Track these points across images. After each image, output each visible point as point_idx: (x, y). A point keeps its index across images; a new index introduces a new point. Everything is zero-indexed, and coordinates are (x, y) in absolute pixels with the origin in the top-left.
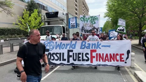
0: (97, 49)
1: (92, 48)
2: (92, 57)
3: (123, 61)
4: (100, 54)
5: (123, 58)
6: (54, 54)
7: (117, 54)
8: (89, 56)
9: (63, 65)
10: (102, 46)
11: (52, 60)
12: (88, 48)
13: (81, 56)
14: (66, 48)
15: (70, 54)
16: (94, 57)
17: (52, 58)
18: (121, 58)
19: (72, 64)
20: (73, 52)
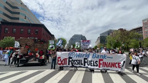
0: (103, 59)
1: (100, 58)
2: (100, 64)
3: (120, 68)
4: (105, 63)
5: (120, 66)
6: (75, 60)
7: (116, 63)
8: (98, 63)
9: (81, 68)
10: (107, 57)
11: (74, 64)
12: (98, 57)
13: (92, 62)
14: (83, 57)
15: (86, 61)
16: (101, 64)
17: (74, 63)
19: (87, 67)
20: (87, 59)
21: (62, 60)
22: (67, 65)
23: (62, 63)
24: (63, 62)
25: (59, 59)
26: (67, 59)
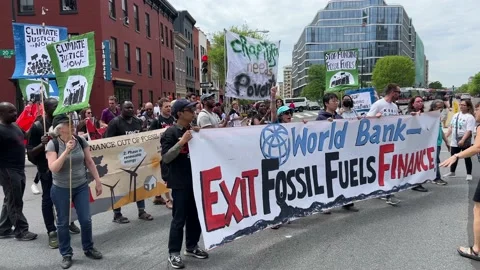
0: (394, 142)
1: (384, 139)
4: (401, 156)
6: (292, 173)
10: (408, 132)
11: (290, 197)
12: (375, 139)
13: (356, 168)
14: (320, 149)
15: (333, 169)
16: (387, 167)
17: (289, 191)
19: (341, 199)
20: (338, 158)
21: (229, 189)
24: (238, 203)
26: (256, 173)
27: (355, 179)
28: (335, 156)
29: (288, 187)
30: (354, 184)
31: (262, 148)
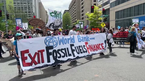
1: (85, 41)
3: (104, 49)
4: (90, 45)
7: (100, 44)
10: (90, 39)
11: (59, 57)
13: (81, 48)
14: (68, 43)
15: (73, 49)
16: (88, 48)
18: (102, 47)
19: (78, 57)
20: (74, 46)
21: (33, 56)
22: (46, 62)
23: (33, 61)
24: (36, 59)
25: (26, 55)
26: (43, 51)
27: (81, 51)
28: (73, 45)
29: (58, 54)
30: (82, 53)
31: (45, 43)
